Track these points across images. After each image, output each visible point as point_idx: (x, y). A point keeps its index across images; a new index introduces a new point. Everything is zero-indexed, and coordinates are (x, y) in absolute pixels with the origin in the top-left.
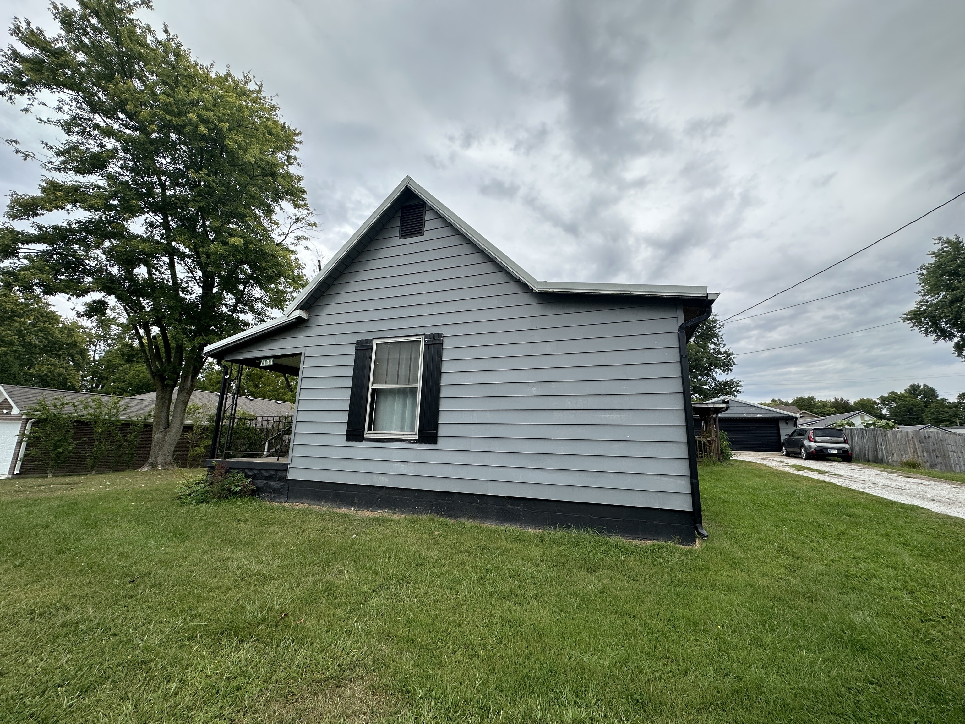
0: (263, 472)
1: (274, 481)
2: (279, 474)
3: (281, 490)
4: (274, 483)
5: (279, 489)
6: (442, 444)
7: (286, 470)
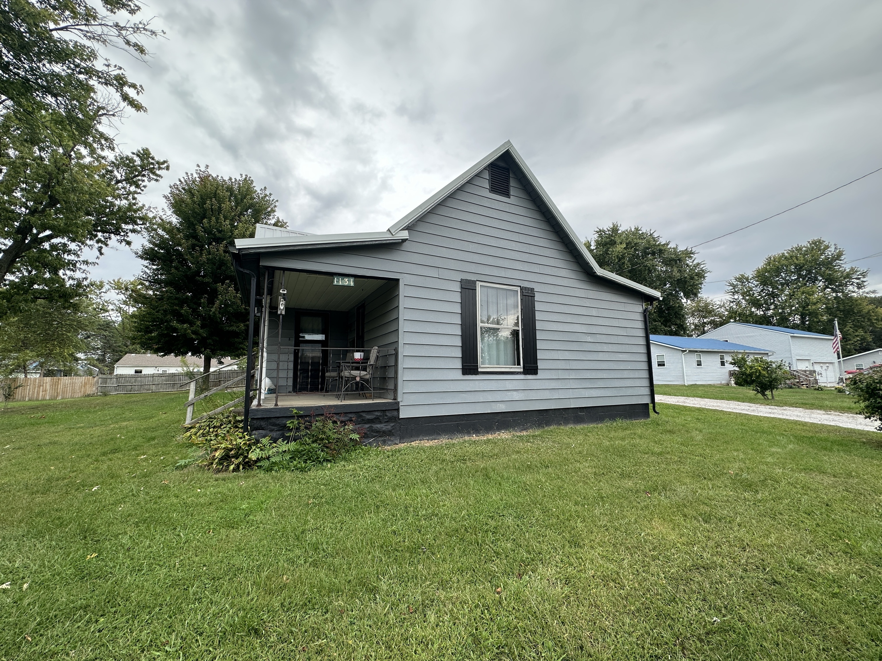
0: (364, 415)
1: (381, 423)
2: (389, 414)
3: (393, 431)
4: (382, 425)
5: (390, 431)
6: (541, 374)
7: (398, 410)
